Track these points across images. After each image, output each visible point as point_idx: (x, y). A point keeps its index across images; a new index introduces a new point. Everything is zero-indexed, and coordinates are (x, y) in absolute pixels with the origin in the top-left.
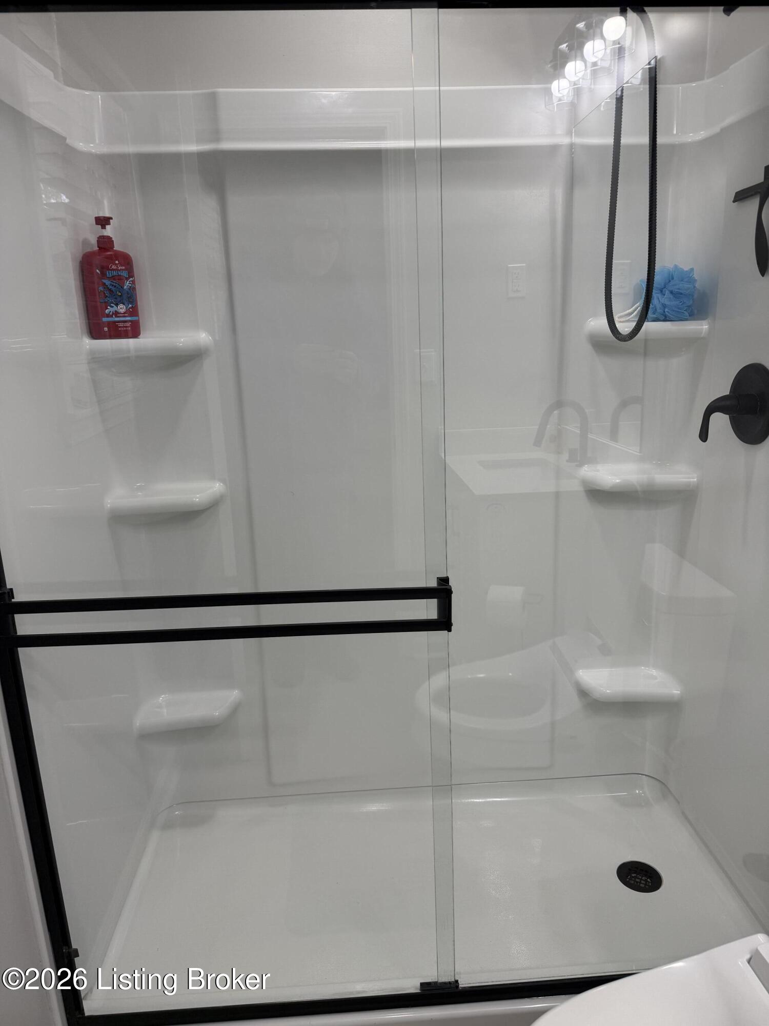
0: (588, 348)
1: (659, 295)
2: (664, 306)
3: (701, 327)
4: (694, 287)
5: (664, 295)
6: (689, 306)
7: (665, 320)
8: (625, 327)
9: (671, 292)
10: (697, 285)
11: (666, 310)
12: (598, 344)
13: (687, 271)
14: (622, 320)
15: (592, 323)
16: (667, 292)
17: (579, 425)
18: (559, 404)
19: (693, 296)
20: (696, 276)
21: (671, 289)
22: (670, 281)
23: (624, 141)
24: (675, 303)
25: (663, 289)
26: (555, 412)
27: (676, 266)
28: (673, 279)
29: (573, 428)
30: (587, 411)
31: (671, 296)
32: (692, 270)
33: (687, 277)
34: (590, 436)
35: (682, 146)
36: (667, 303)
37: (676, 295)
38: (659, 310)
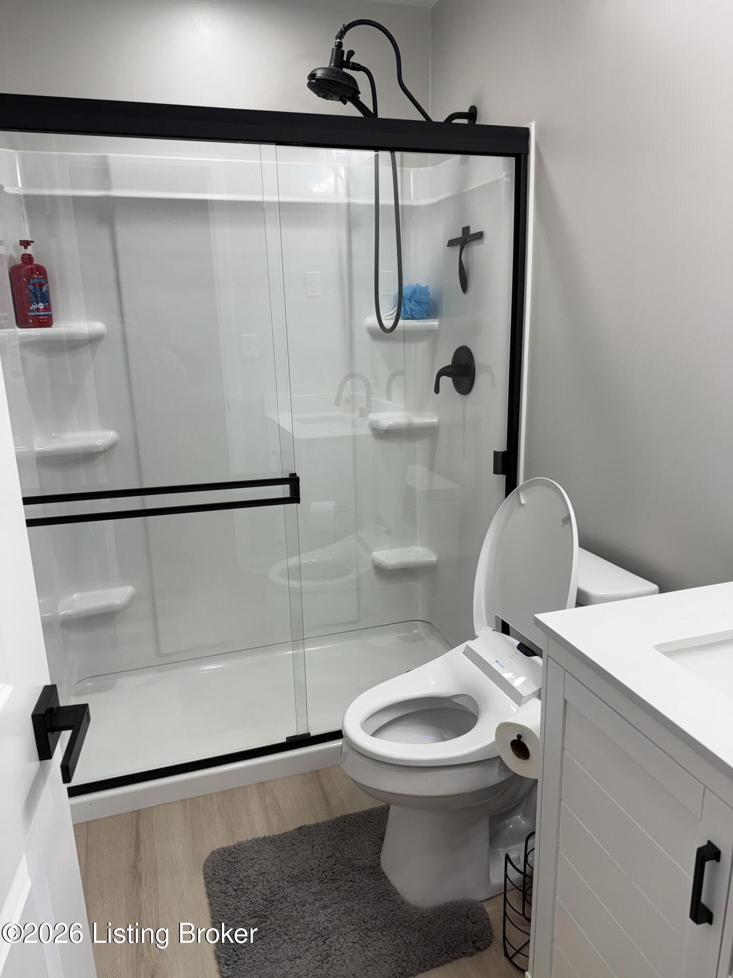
0: (367, 337)
1: (409, 303)
2: (412, 310)
3: (434, 323)
4: (429, 298)
5: (411, 302)
6: (426, 310)
7: (413, 319)
8: (388, 323)
9: (416, 301)
10: (431, 296)
11: (413, 312)
12: (373, 333)
13: (424, 288)
14: (387, 318)
15: (369, 320)
16: (413, 301)
17: (365, 391)
18: (352, 375)
19: (428, 303)
20: (430, 290)
21: (415, 299)
22: (414, 294)
23: (381, 202)
24: (417, 308)
25: (410, 298)
26: (348, 382)
27: (418, 284)
28: (416, 292)
29: (362, 394)
30: (370, 381)
31: (416, 304)
32: (427, 287)
33: (425, 291)
34: (373, 398)
35: (417, 207)
36: (413, 308)
37: (418, 303)
38: (409, 313)
